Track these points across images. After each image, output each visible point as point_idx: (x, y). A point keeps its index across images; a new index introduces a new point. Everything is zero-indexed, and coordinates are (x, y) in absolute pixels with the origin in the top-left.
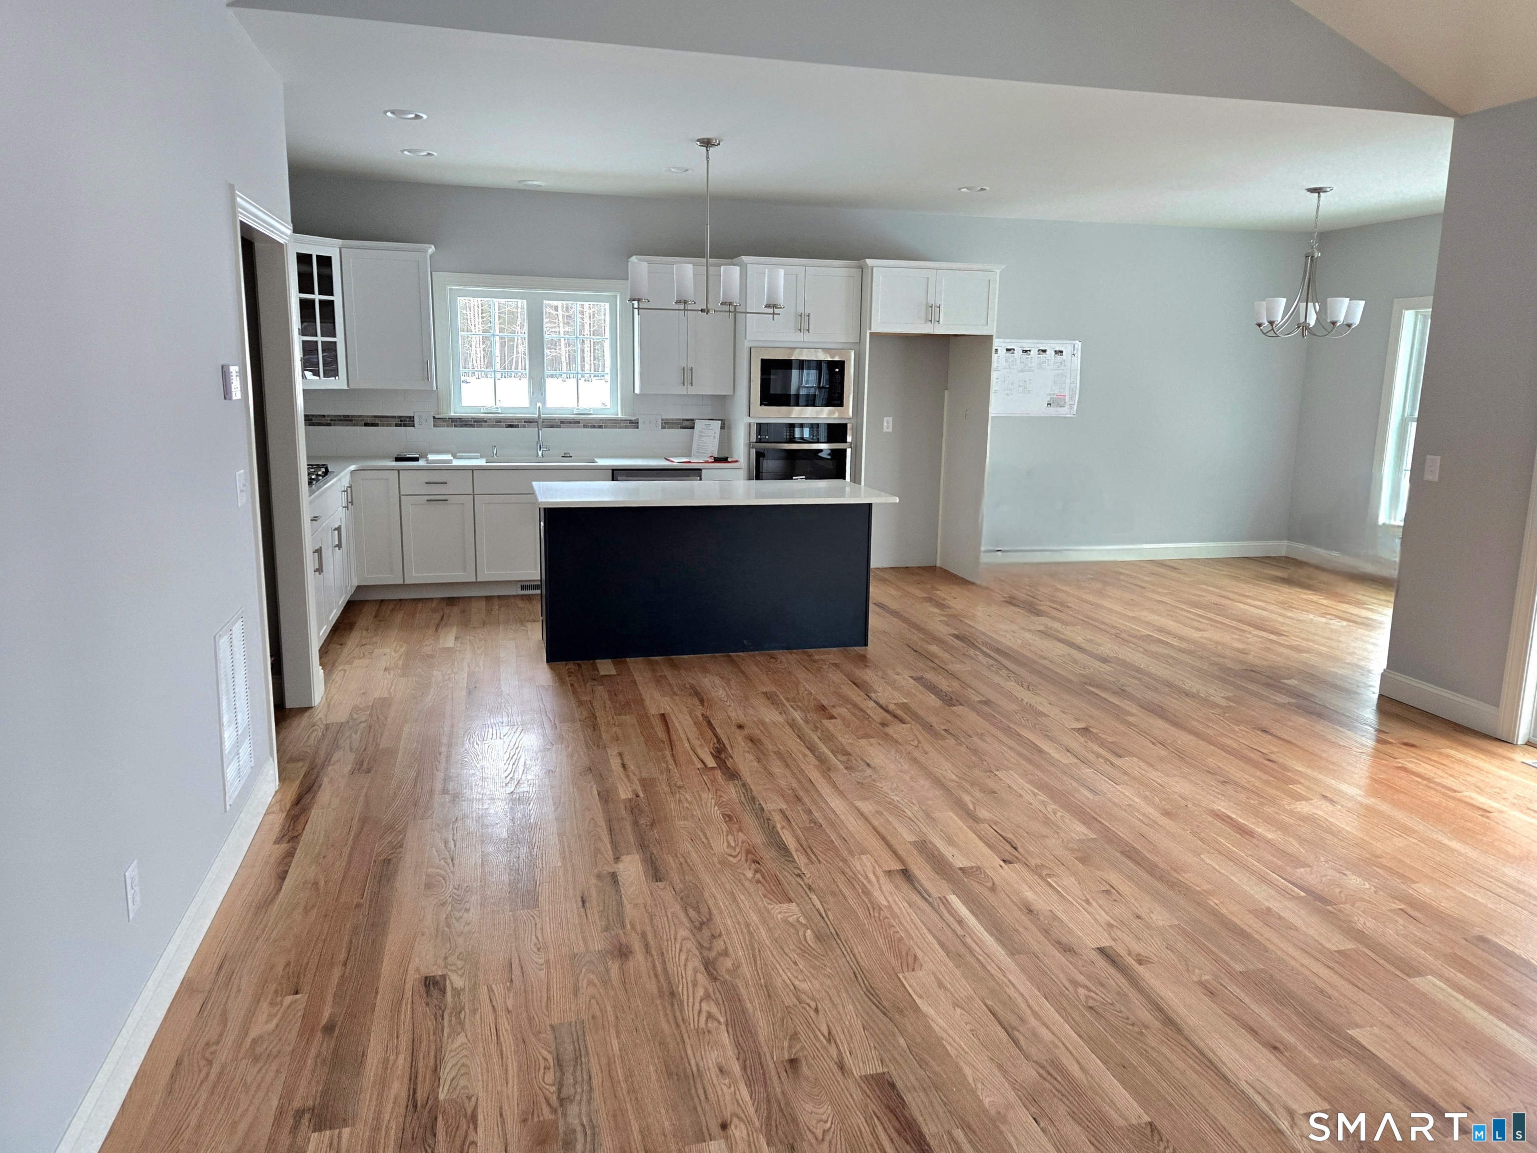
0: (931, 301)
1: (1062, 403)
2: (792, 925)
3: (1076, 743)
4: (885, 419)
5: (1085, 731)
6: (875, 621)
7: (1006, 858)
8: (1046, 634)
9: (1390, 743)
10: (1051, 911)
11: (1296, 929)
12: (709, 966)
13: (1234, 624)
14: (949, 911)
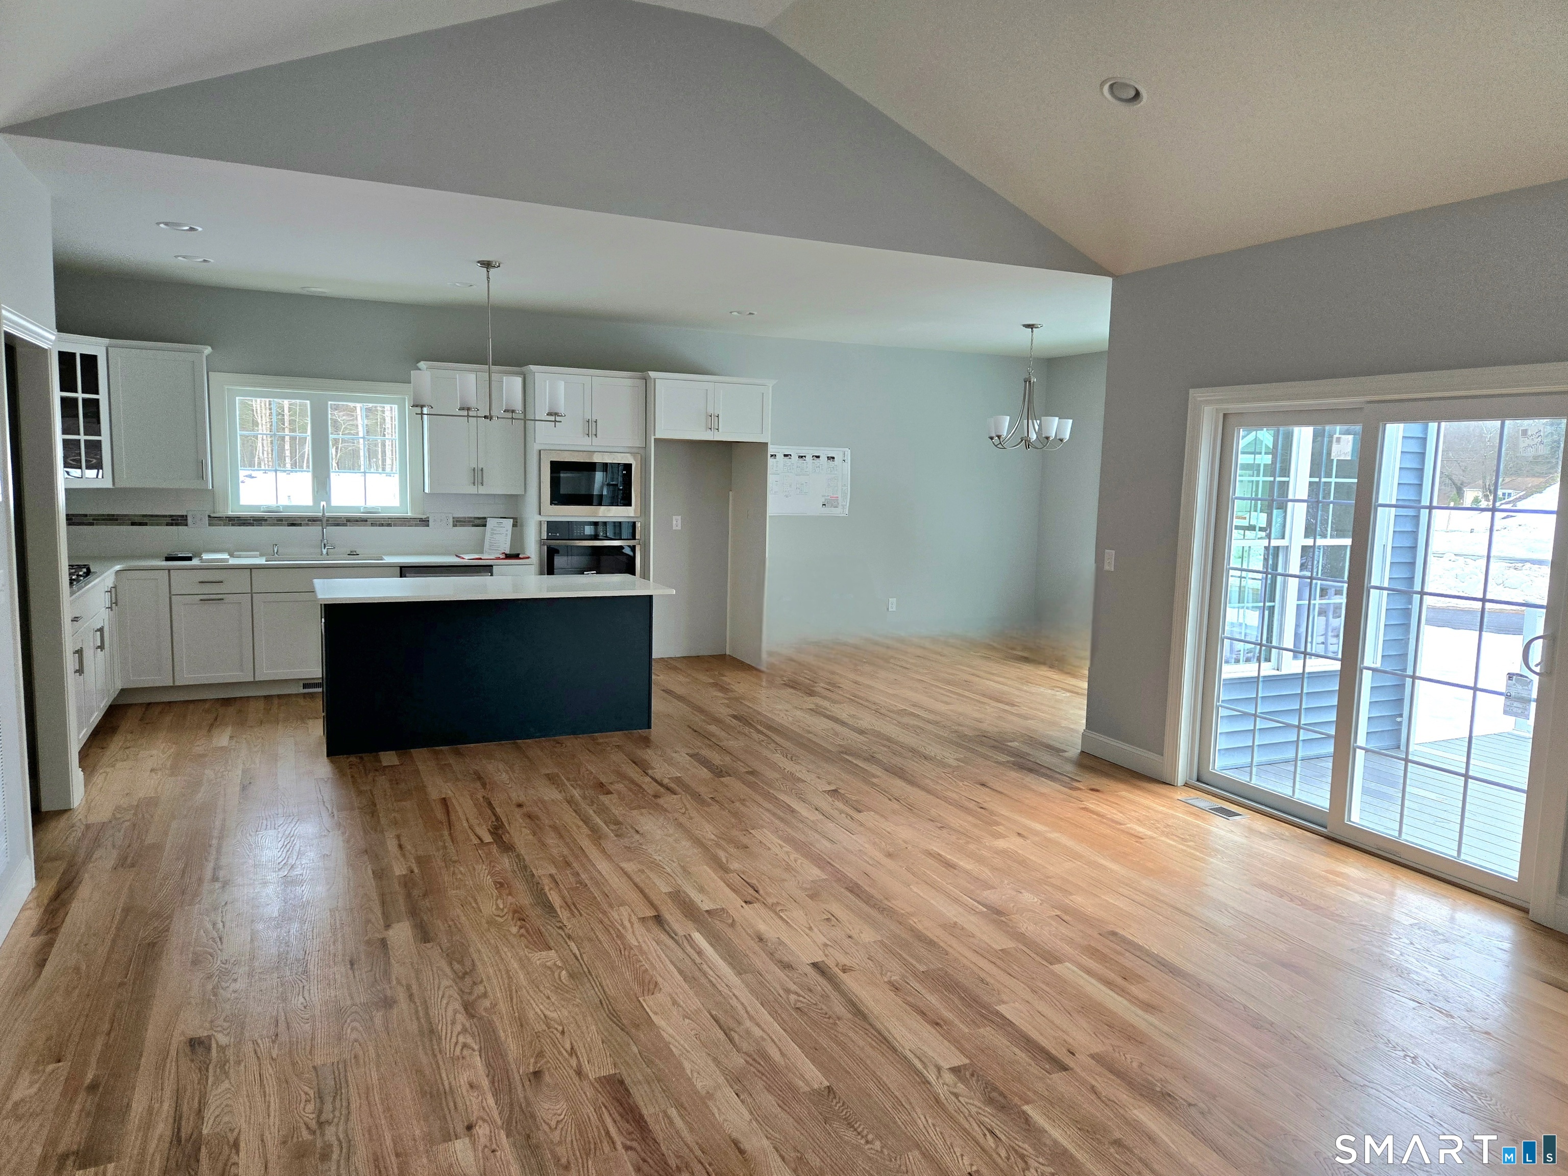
0: (710, 411)
1: (836, 503)
2: (549, 968)
3: (824, 803)
4: (674, 517)
5: (835, 792)
6: (658, 705)
7: (748, 900)
8: (817, 711)
9: (1080, 789)
10: (778, 938)
11: (973, 936)
12: (469, 1008)
13: (978, 697)
14: (692, 946)
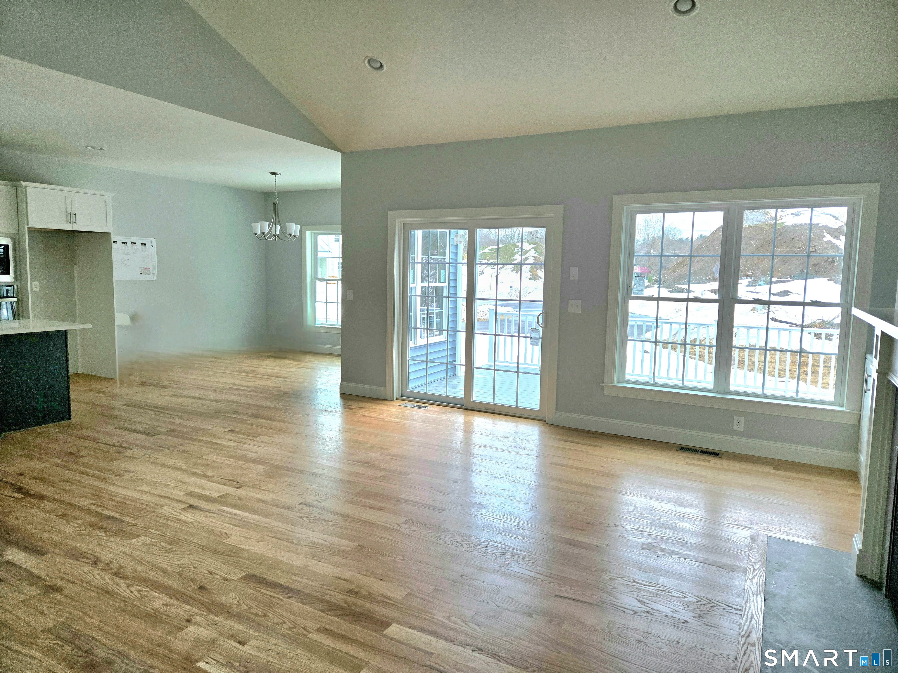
0: (69, 211)
1: (148, 272)
2: (150, 544)
3: (232, 436)
4: (34, 283)
5: (232, 431)
7: (237, 487)
8: (175, 395)
9: (354, 409)
10: (272, 498)
12: (117, 574)
14: (228, 514)
